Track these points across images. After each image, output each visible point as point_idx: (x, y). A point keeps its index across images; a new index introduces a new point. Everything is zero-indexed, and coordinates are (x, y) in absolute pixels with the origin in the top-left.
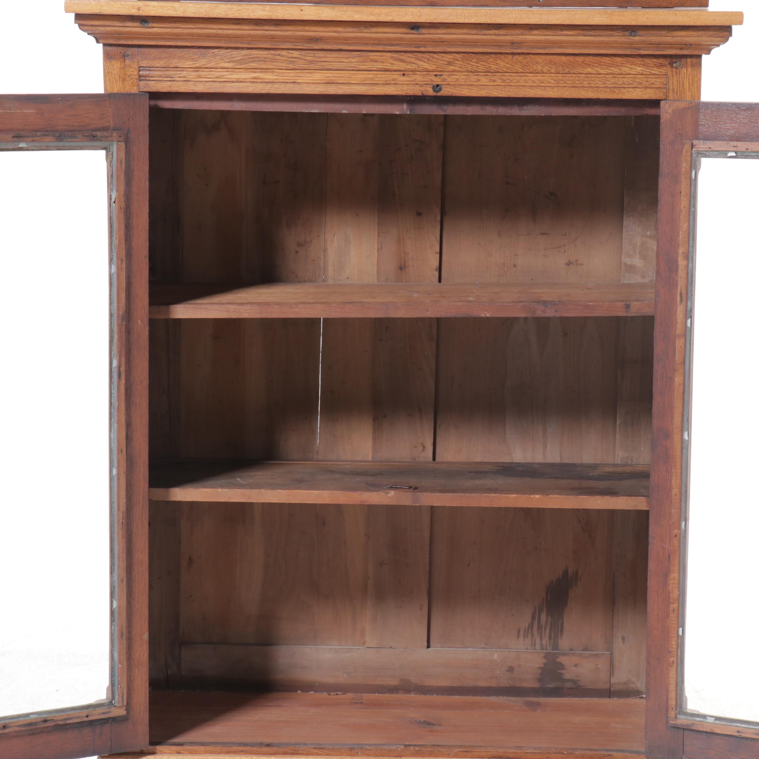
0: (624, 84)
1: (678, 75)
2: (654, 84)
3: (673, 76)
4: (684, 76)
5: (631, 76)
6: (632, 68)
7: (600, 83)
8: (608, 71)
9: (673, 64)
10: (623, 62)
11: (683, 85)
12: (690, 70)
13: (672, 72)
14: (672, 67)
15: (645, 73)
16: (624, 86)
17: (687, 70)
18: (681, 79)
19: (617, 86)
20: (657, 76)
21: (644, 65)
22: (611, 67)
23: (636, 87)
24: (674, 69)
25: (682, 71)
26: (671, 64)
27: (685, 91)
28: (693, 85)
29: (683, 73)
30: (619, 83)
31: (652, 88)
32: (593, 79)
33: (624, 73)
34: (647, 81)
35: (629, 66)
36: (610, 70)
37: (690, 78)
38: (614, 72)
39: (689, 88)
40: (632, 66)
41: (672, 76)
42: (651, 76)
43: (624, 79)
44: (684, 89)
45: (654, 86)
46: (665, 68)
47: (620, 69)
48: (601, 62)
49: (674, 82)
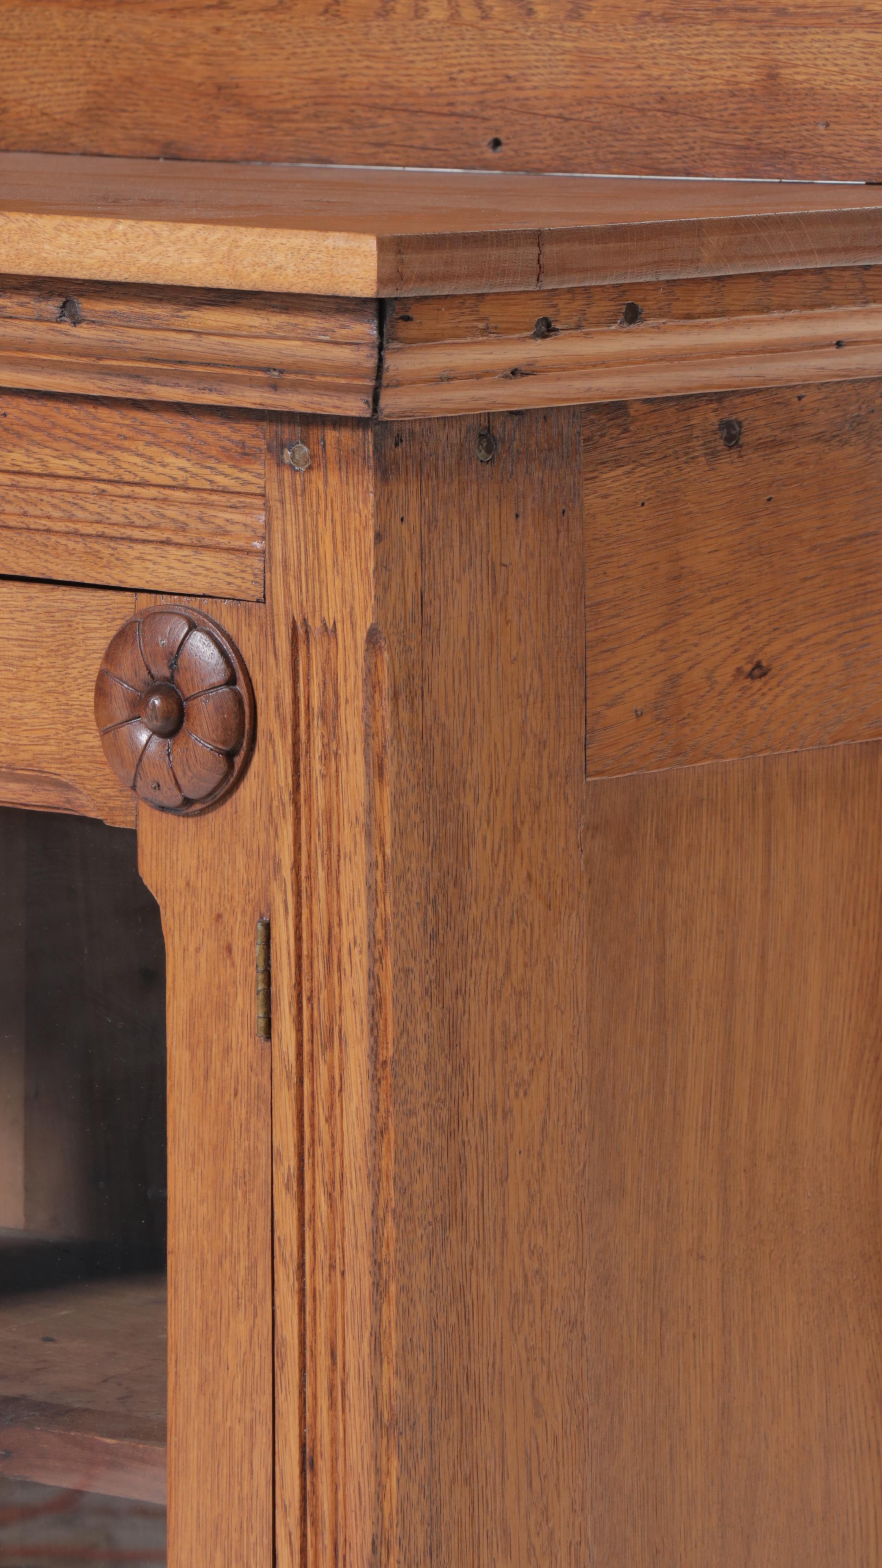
0: (132, 525)
1: (300, 499)
2: (226, 533)
3: (282, 501)
4: (318, 505)
5: (153, 492)
6: (150, 459)
7: (56, 514)
8: (75, 463)
9: (282, 453)
10: (124, 431)
11: (316, 546)
12: (334, 479)
13: (281, 482)
14: (280, 463)
15: (193, 483)
16: (128, 532)
17: (326, 483)
18: (308, 519)
19: (110, 531)
20: (235, 500)
21: (192, 448)
22: (88, 449)
23: (167, 542)
24: (287, 474)
25: (310, 482)
26: (276, 450)
27: (323, 572)
28: (346, 547)
29: (314, 493)
30: (115, 518)
31: (218, 548)
32: (33, 494)
33: (128, 477)
34: (201, 519)
35: (141, 447)
36: (83, 461)
37: (337, 516)
38: (94, 472)
39: (335, 562)
40: (151, 451)
41: (279, 505)
42: (214, 497)
43: (131, 506)
44: (319, 564)
45: (224, 541)
46: (258, 468)
47: (114, 461)
48: (54, 425)
49: (289, 527)
